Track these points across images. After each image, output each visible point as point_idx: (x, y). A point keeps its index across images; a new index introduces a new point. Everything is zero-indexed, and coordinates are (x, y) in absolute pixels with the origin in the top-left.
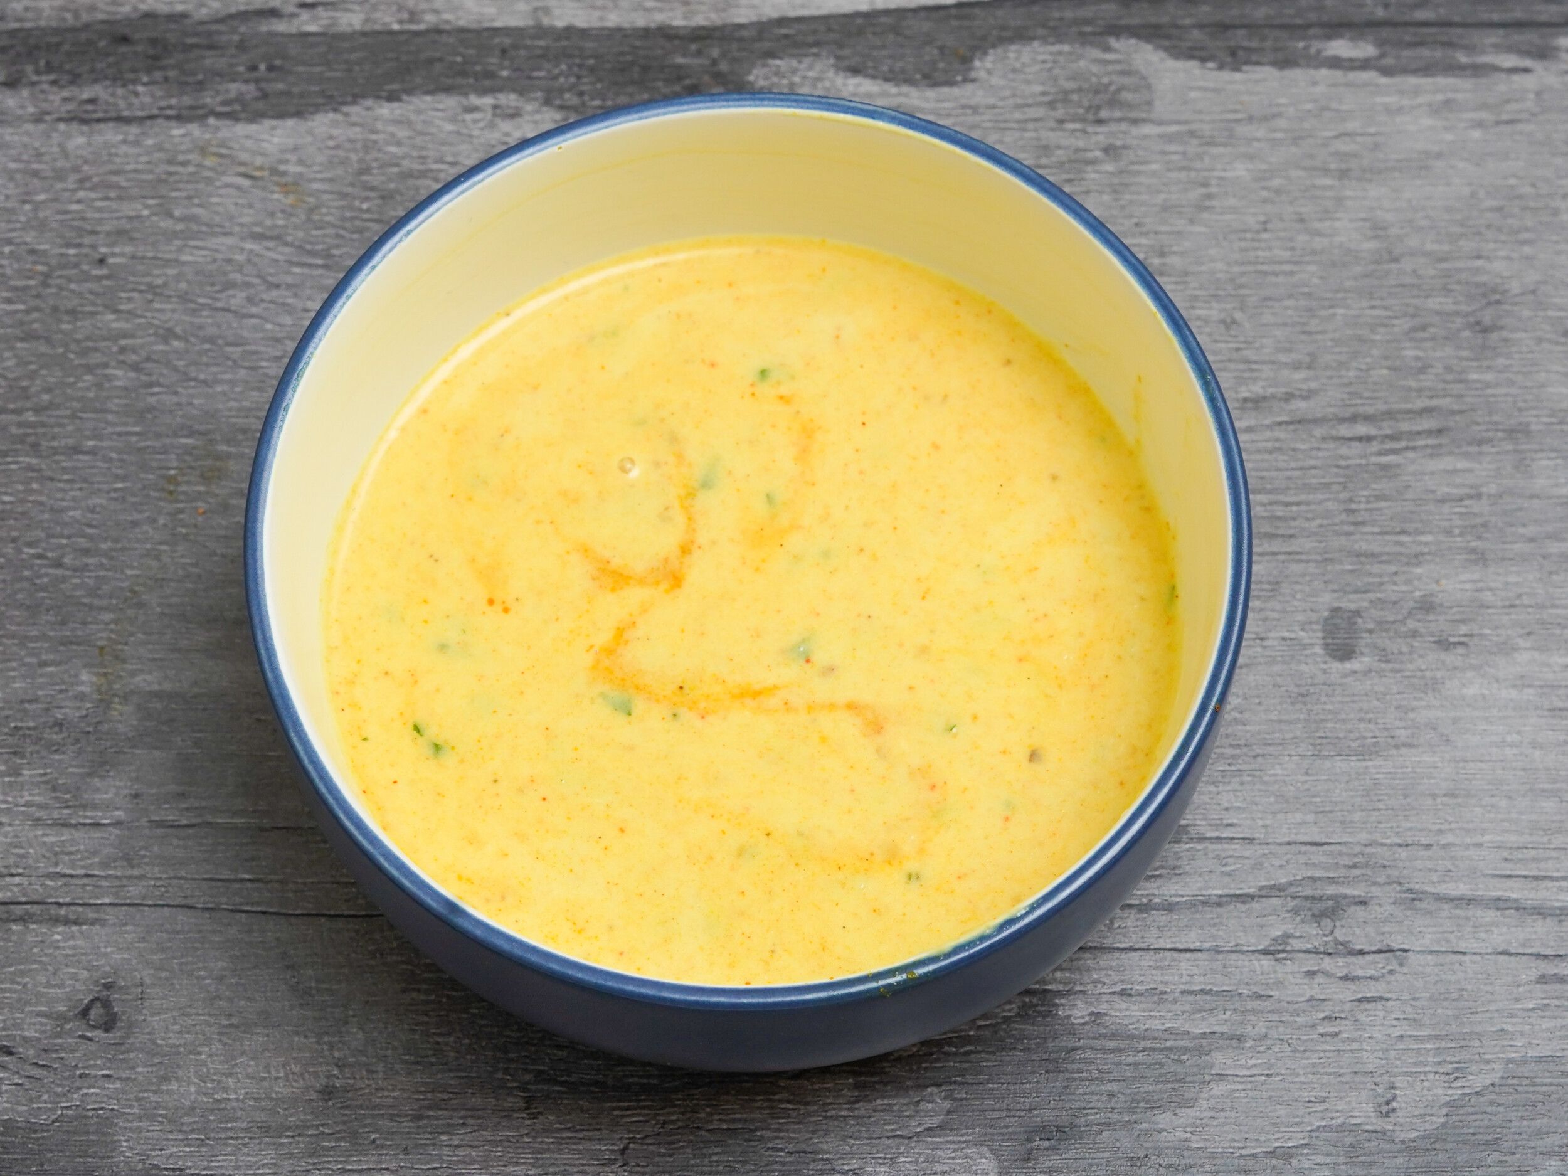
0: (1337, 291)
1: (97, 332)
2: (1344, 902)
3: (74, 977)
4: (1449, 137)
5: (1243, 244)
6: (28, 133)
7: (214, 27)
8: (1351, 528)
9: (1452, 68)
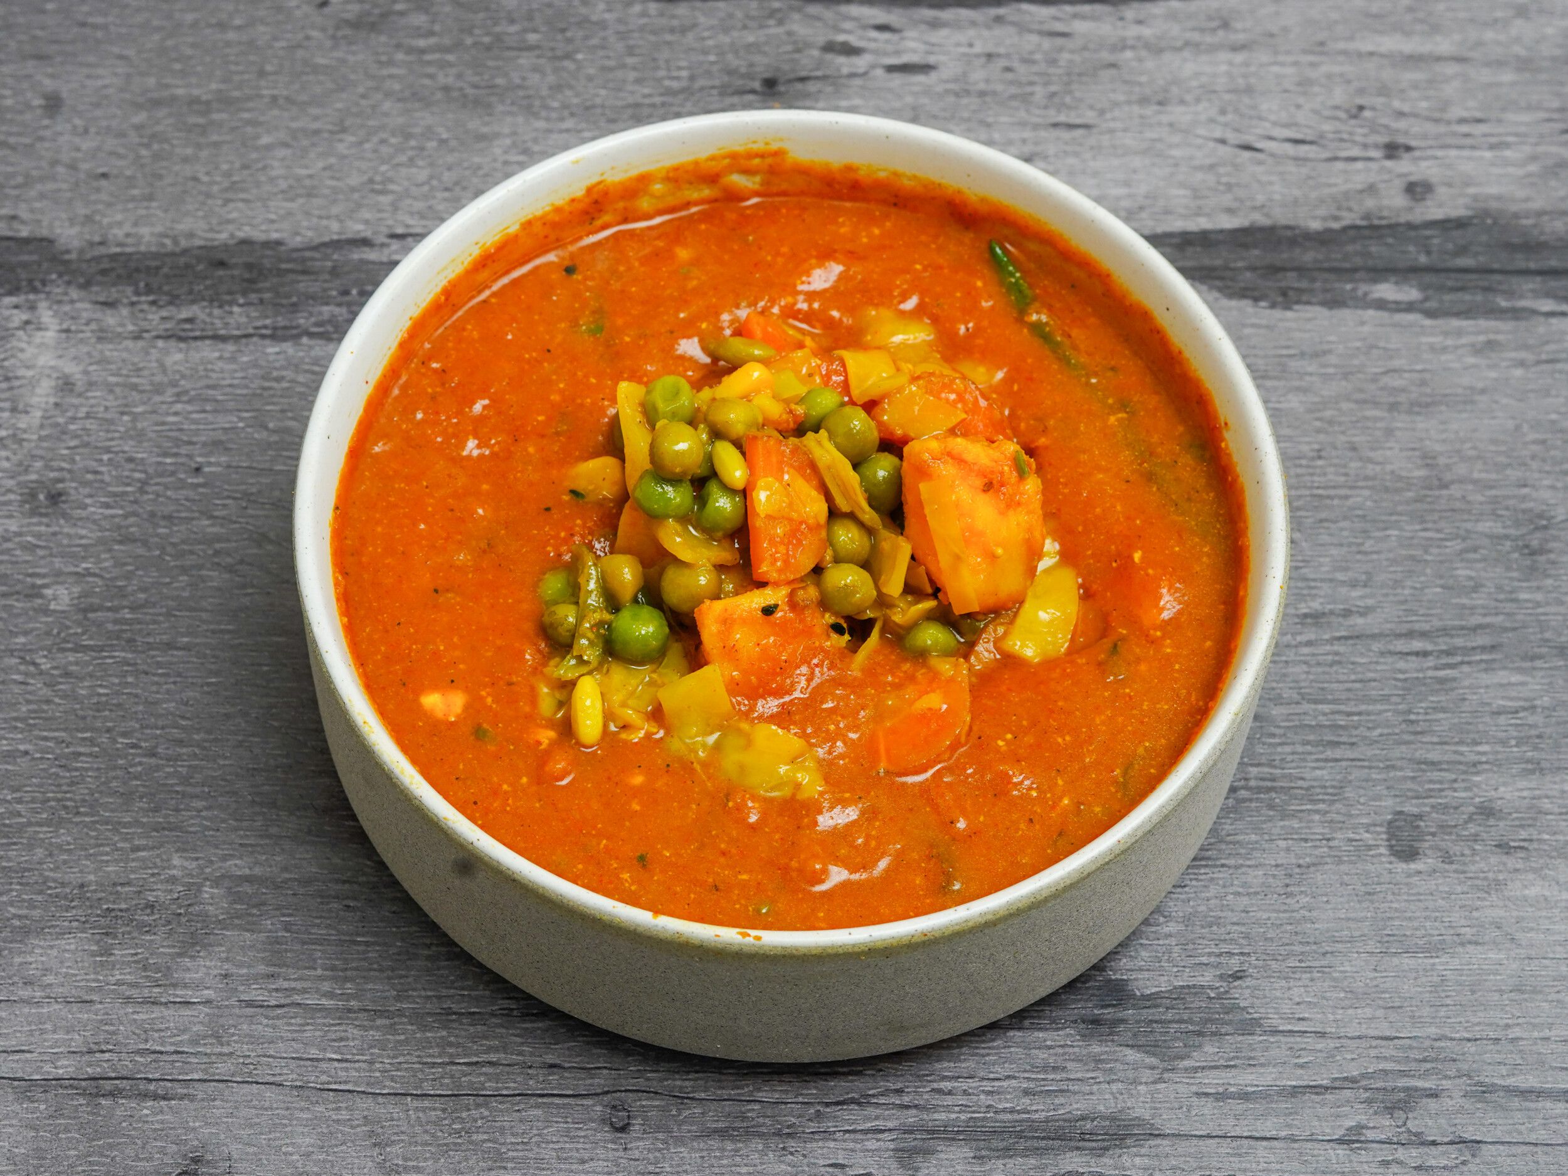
0: (1391, 514)
1: (193, 536)
2: (1416, 1094)
3: (162, 1151)
4: (1493, 374)
5: (1299, 471)
6: (127, 349)
7: (308, 254)
8: (1412, 738)
9: (1494, 312)
